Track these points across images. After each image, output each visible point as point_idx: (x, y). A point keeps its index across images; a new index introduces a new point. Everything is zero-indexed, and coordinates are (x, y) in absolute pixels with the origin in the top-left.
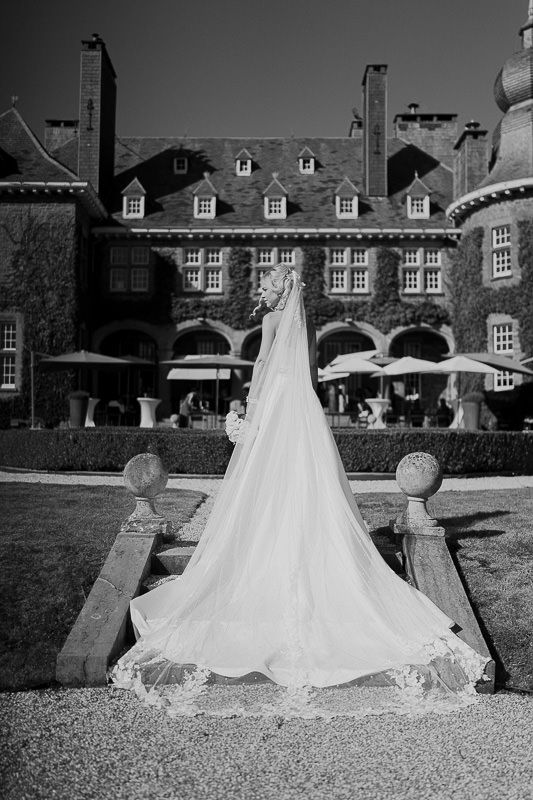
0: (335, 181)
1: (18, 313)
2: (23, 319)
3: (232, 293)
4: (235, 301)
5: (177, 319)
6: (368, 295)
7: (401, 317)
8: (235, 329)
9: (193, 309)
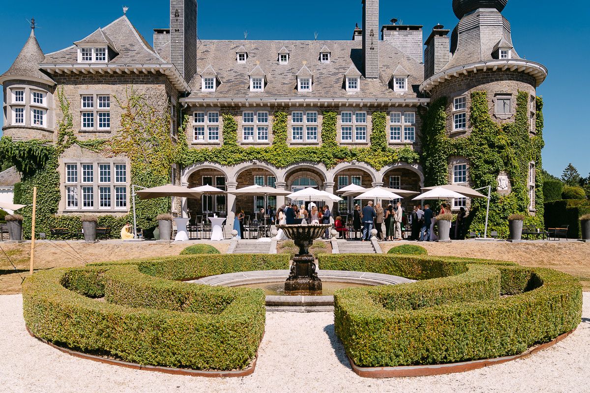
0: (344, 68)
1: (126, 157)
2: (131, 161)
3: (275, 143)
4: (277, 148)
5: (239, 161)
6: (367, 144)
7: (389, 159)
8: (278, 168)
9: (250, 154)
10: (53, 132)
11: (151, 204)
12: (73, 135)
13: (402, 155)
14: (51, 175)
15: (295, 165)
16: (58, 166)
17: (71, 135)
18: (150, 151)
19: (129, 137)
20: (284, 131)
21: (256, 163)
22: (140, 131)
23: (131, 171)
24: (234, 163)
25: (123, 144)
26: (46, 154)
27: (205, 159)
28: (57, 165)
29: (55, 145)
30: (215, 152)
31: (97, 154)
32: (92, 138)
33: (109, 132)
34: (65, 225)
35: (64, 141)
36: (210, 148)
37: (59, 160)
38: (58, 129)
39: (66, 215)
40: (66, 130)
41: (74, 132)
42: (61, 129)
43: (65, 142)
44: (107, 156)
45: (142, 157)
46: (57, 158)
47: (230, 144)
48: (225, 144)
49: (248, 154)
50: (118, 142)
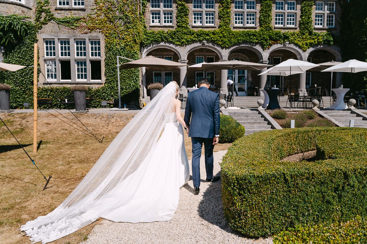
1: (101, 33)
2: (105, 38)
3: (221, 27)
4: (223, 31)
5: (191, 41)
6: (296, 29)
7: (315, 42)
8: (222, 48)
9: (200, 35)
10: (31, 9)
11: (124, 77)
12: (50, 12)
13: (325, 38)
14: (31, 49)
15: (237, 46)
16: (38, 41)
17: (47, 12)
18: (122, 28)
19: (103, 15)
20: (228, 16)
21: (205, 44)
22: (113, 9)
23: (106, 46)
24: (187, 43)
25: (97, 22)
26: (25, 30)
27: (162, 39)
28: (36, 40)
29: (33, 21)
30: (170, 34)
31: (73, 30)
32: (69, 15)
33: (83, 10)
34: (46, 96)
35: (41, 17)
36: (166, 30)
37: (37, 36)
38: (36, 6)
39: (46, 86)
40: (44, 8)
41: (51, 10)
42: (38, 6)
43: (43, 19)
44: (83, 33)
45: (115, 34)
46: (35, 34)
47: (183, 27)
48: (178, 26)
49: (198, 35)
50: (92, 19)
